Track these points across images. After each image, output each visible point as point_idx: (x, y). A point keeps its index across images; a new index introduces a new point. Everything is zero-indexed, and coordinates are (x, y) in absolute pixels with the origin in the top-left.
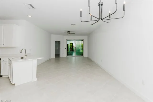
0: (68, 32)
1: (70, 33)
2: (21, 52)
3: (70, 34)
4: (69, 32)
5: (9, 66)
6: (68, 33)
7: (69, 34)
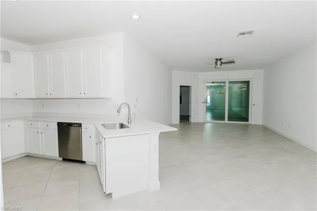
0: (217, 60)
1: (222, 63)
2: (119, 111)
3: (221, 65)
4: (220, 59)
5: (97, 144)
6: (216, 63)
7: (219, 66)
